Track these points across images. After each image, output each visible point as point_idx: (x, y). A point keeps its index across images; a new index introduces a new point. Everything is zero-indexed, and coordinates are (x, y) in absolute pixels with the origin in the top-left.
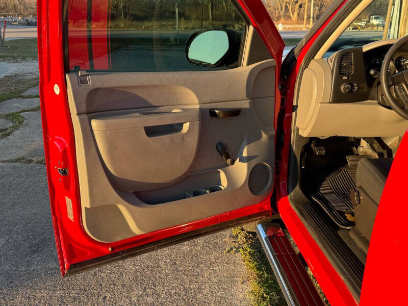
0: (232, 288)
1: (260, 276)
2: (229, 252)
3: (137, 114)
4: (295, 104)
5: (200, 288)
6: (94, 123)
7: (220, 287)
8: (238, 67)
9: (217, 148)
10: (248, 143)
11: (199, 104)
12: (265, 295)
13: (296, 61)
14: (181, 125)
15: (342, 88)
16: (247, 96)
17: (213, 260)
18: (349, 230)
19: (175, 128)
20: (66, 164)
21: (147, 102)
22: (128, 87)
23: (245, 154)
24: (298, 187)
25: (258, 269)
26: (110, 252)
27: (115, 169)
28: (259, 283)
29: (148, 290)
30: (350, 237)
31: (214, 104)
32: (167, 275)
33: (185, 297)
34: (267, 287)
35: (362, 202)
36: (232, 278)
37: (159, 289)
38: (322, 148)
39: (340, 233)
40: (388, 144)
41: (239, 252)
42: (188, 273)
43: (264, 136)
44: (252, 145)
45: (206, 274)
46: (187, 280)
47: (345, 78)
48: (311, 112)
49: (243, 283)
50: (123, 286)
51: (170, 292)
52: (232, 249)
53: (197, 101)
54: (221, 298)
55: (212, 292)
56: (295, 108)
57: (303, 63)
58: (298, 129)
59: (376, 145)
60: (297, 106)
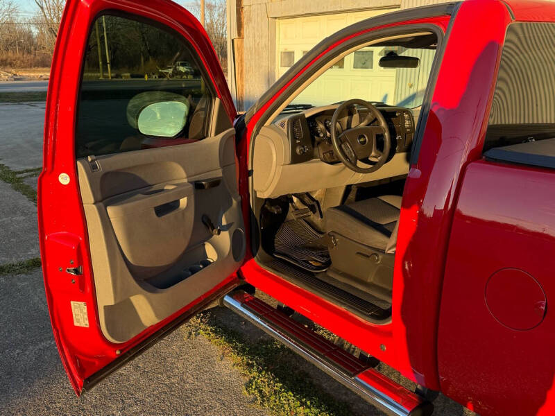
0: (213, 368)
1: (235, 348)
2: (189, 337)
3: (140, 196)
4: (250, 169)
5: (182, 380)
6: (110, 210)
7: (202, 371)
8: (205, 138)
9: (203, 221)
10: (224, 213)
11: (188, 177)
12: (250, 362)
13: (246, 129)
14: (178, 202)
15: (298, 151)
16: (220, 166)
17: (177, 350)
18: (326, 271)
19: (174, 205)
20: (80, 262)
21: (144, 182)
22: (129, 168)
23: (224, 223)
24: (260, 247)
25: (229, 342)
26: (118, 355)
27: (133, 257)
28: (238, 354)
29: (128, 401)
30: (330, 277)
31: (198, 176)
32: (138, 380)
33: (173, 393)
34: (247, 354)
35: (339, 243)
36: (208, 359)
37: (139, 395)
38: (277, 206)
39: (319, 277)
40: (314, 197)
41: (199, 334)
42: (160, 371)
43: (234, 202)
44: (227, 213)
45: (180, 365)
46: (163, 377)
47: (298, 141)
48: (272, 174)
49: (221, 360)
50: (95, 407)
51: (153, 395)
52: (190, 334)
53: (184, 175)
54: (209, 380)
55: (197, 378)
56: (250, 173)
57: (255, 130)
58: (256, 192)
59: (307, 199)
60: (252, 171)
